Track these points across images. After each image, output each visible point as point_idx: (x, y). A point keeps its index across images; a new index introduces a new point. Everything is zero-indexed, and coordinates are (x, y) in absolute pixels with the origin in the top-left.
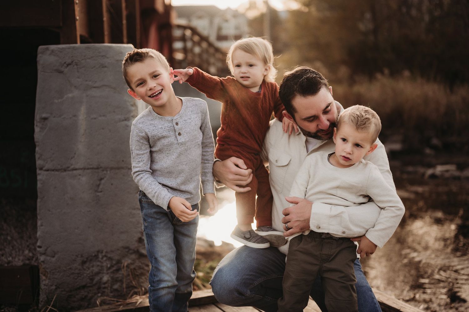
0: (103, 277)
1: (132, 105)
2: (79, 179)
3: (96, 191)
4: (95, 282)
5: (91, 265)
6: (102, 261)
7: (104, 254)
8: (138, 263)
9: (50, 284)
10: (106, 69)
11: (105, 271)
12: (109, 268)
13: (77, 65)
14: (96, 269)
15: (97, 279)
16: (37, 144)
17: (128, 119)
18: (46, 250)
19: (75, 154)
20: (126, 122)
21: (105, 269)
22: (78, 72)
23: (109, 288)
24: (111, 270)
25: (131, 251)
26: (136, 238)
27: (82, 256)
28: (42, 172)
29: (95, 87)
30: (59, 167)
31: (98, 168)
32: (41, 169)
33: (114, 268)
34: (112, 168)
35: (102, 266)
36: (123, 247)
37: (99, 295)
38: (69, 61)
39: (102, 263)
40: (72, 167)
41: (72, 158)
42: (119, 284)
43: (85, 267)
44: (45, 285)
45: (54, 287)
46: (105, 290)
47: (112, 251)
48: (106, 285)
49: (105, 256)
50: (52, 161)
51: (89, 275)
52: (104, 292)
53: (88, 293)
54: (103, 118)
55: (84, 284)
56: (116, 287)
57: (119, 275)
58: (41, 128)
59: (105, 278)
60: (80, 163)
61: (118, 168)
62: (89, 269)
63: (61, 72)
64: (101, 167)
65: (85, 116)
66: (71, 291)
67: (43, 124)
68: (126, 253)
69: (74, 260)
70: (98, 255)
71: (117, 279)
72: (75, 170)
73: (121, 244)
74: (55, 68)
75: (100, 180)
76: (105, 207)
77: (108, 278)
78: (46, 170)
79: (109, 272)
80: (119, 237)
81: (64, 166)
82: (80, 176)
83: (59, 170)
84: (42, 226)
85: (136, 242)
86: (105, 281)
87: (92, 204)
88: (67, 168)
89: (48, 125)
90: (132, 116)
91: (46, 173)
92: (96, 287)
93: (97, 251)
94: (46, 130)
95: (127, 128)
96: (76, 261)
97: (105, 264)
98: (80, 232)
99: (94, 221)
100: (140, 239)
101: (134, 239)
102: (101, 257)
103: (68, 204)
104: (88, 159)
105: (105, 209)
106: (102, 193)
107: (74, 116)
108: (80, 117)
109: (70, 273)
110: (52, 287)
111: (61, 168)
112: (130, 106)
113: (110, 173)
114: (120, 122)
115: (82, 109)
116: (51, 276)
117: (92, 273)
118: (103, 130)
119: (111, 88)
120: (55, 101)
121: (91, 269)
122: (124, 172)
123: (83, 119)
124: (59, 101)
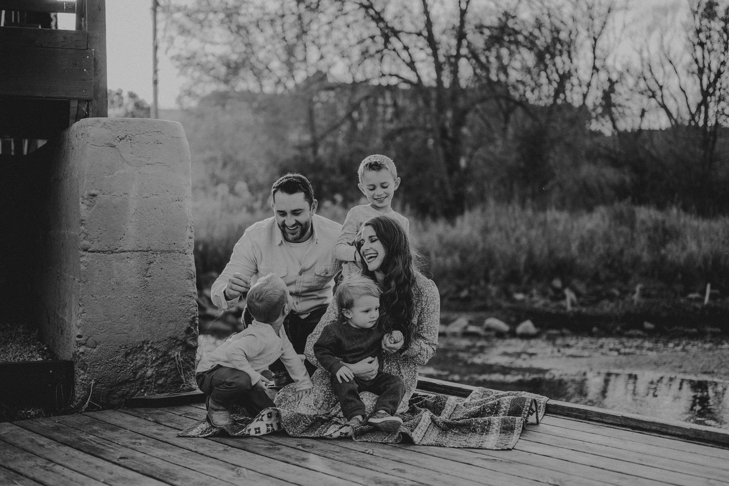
0: (148, 370)
2: (127, 262)
3: (144, 276)
4: (138, 376)
5: (135, 357)
6: (147, 353)
7: (149, 345)
9: (89, 378)
10: (161, 145)
11: (150, 365)
12: (154, 362)
13: (130, 140)
14: (140, 362)
15: (141, 372)
16: (83, 222)
17: (180, 200)
18: (87, 340)
19: (124, 235)
20: (179, 203)
21: (150, 363)
22: (131, 147)
23: (153, 384)
24: (156, 364)
25: (178, 343)
26: (185, 328)
27: (126, 347)
28: (87, 254)
29: (148, 164)
30: (106, 248)
31: (147, 251)
34: (162, 252)
35: (148, 359)
36: (170, 337)
37: (143, 391)
38: (123, 135)
39: (147, 355)
40: (121, 248)
41: (120, 239)
42: (163, 379)
43: (128, 360)
44: (83, 380)
45: (93, 382)
46: (148, 385)
47: (158, 342)
48: (150, 380)
50: (99, 241)
51: (132, 369)
52: (148, 387)
53: (130, 389)
54: (155, 197)
55: (127, 378)
56: (160, 382)
57: (164, 369)
58: (88, 205)
59: (149, 373)
60: (129, 244)
61: (169, 252)
62: (132, 362)
63: (114, 146)
64: (151, 250)
65: (137, 195)
66: (111, 387)
67: (91, 201)
68: (173, 344)
69: (117, 351)
70: (143, 346)
71: (162, 374)
72: (123, 252)
73: (168, 334)
74: (107, 142)
75: (149, 264)
76: (153, 294)
77: (153, 372)
78: (92, 252)
79: (154, 365)
80: (167, 326)
81: (112, 248)
82: (127, 259)
83: (107, 251)
84: (84, 313)
85: (185, 332)
86: (150, 375)
87: (140, 289)
88: (115, 249)
89: (97, 202)
90: (185, 197)
91: (90, 254)
92: (139, 382)
93: (143, 342)
94: (94, 208)
95: (180, 209)
96: (119, 352)
97: (150, 356)
98: (125, 320)
99: (141, 308)
100: (189, 328)
101: (183, 328)
102: (146, 348)
103: (113, 289)
104: (138, 240)
105: (154, 296)
106: (151, 278)
107: (125, 194)
108: (131, 196)
109: (112, 366)
110: (91, 382)
111: (108, 249)
112: (184, 186)
113: (160, 256)
114: (173, 202)
115: (134, 186)
116: (91, 369)
117: (136, 367)
118: (155, 210)
119: (166, 166)
120: (105, 177)
121: (135, 361)
122: (175, 256)
123: (134, 198)
124: (110, 177)
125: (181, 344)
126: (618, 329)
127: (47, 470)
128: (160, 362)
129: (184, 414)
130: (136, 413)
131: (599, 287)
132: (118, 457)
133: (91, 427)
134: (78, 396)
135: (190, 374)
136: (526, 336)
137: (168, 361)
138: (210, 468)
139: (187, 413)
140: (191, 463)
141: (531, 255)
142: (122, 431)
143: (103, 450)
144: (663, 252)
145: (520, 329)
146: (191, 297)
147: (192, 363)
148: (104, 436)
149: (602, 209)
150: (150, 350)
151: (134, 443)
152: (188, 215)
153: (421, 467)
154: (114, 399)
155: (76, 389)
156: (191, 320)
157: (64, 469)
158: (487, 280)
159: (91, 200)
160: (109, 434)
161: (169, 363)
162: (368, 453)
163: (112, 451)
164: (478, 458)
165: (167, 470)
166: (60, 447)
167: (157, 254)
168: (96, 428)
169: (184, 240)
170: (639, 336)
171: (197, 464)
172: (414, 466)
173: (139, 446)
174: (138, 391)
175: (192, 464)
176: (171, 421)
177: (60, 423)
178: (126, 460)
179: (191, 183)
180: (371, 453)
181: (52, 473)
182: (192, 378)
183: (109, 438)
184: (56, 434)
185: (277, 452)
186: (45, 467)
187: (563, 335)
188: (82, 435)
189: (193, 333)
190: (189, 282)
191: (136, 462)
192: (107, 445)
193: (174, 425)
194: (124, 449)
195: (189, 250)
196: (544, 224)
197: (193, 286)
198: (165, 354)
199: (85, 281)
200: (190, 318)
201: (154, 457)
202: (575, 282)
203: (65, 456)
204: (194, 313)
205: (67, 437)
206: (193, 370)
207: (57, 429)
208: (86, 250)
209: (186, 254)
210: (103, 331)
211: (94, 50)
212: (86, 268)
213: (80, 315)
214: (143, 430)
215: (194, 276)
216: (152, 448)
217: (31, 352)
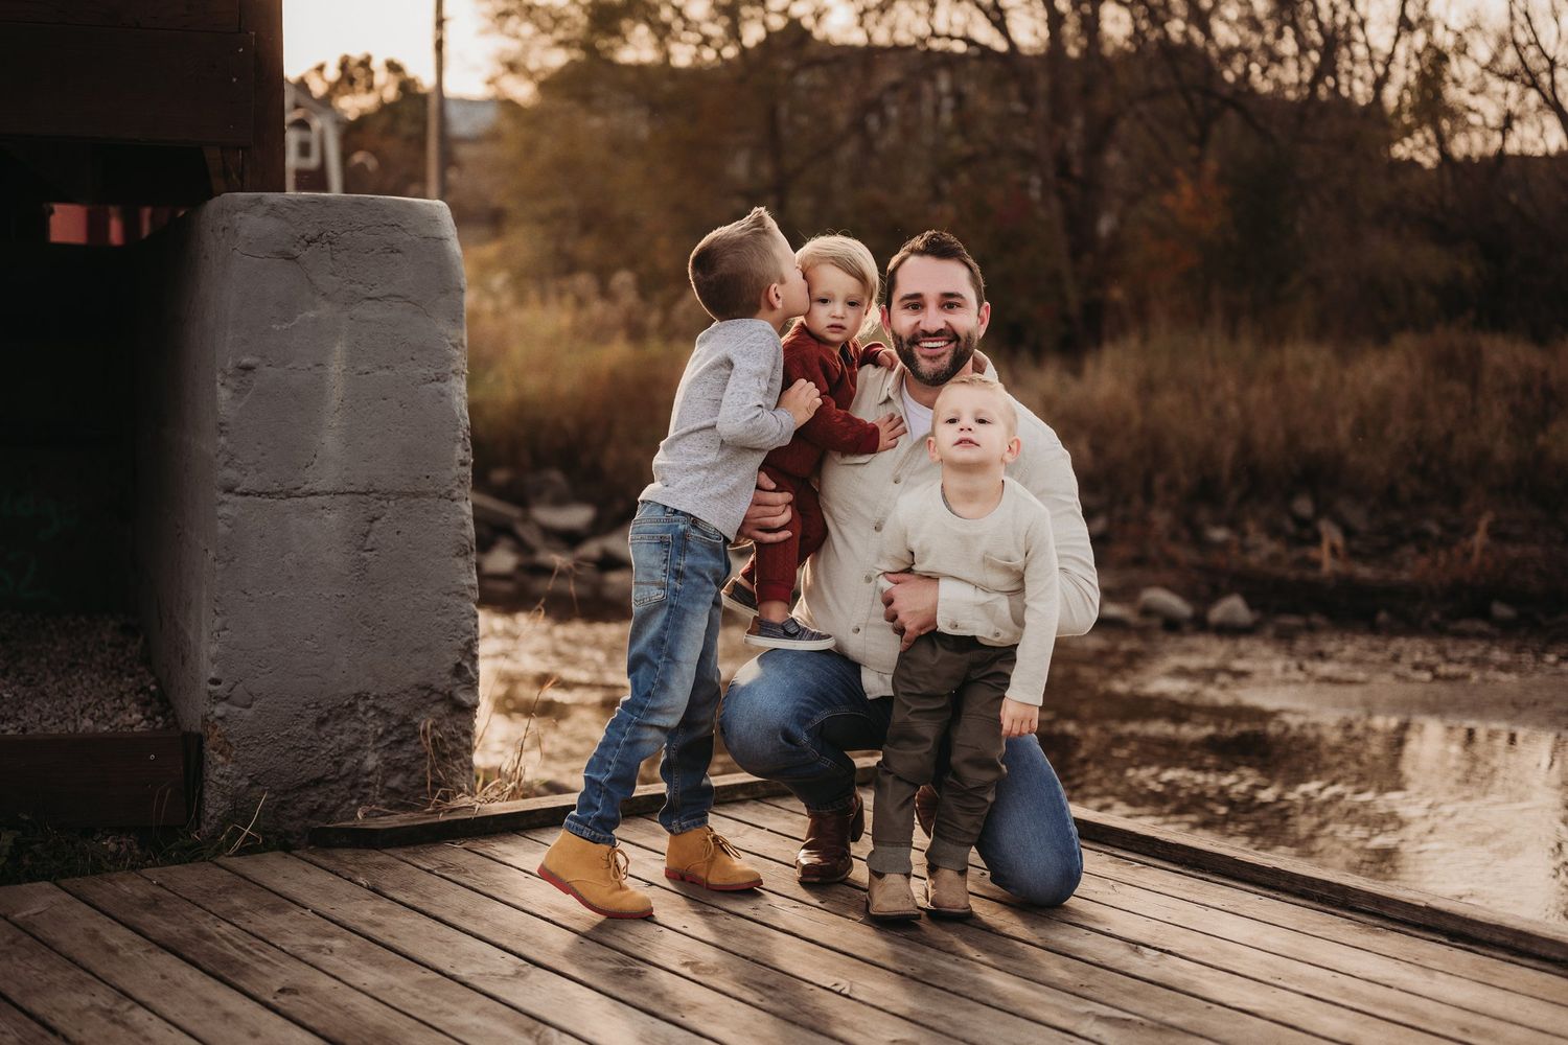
0: (366, 757)
1: (455, 346)
2: (321, 517)
3: (360, 548)
4: (344, 771)
5: (339, 727)
6: (364, 719)
7: (370, 702)
8: (448, 727)
9: (235, 773)
10: (398, 256)
11: (371, 745)
12: (379, 738)
13: (331, 243)
14: (348, 739)
15: (350, 762)
16: (223, 428)
17: (442, 378)
18: (231, 690)
19: (315, 456)
20: (439, 385)
21: (372, 740)
22: (333, 259)
23: (378, 787)
24: (386, 743)
25: (435, 697)
26: (450, 665)
28: (233, 498)
29: (370, 299)
30: (275, 487)
31: (367, 493)
34: (401, 494)
35: (364, 732)
36: (417, 685)
37: (354, 802)
38: (313, 233)
39: (365, 724)
40: (307, 487)
41: (307, 467)
42: (401, 776)
43: (323, 735)
44: (222, 777)
45: (245, 782)
46: (367, 790)
47: (390, 696)
48: (371, 779)
49: (374, 707)
50: (258, 471)
51: (331, 754)
52: (365, 794)
53: (327, 797)
54: (387, 372)
55: (320, 774)
56: (395, 782)
57: (403, 755)
58: (233, 391)
59: (369, 763)
60: (326, 477)
61: (416, 495)
62: (332, 738)
63: (294, 258)
64: (375, 491)
65: (345, 367)
66: (286, 792)
67: (241, 382)
68: (424, 701)
69: (298, 715)
70: (356, 703)
71: (398, 765)
72: (312, 494)
73: (413, 678)
74: (277, 248)
75: (372, 522)
76: (379, 588)
77: (377, 760)
78: (243, 494)
79: (380, 746)
80: (408, 661)
81: (288, 485)
82: (324, 511)
83: (276, 493)
84: (225, 629)
85: (449, 673)
86: (370, 769)
87: (349, 578)
88: (296, 489)
89: (255, 385)
90: (453, 372)
91: (240, 499)
92: (348, 783)
93: (356, 695)
94: (247, 397)
95: (442, 399)
96: (302, 717)
97: (372, 726)
98: (316, 646)
99: (351, 620)
100: (459, 665)
101: (446, 666)
102: (362, 709)
103: (291, 577)
104: (346, 469)
105: (380, 592)
106: (374, 553)
107: (318, 365)
108: (332, 369)
109: (287, 747)
110: (240, 783)
111: (278, 489)
112: (450, 346)
113: (396, 504)
114: (424, 384)
115: (338, 348)
116: (241, 753)
117: (340, 749)
118: (385, 402)
119: (409, 302)
120: (274, 326)
121: (338, 737)
122: (429, 505)
123: (339, 374)
124: (284, 327)
125: (441, 700)
126: (1435, 616)
127: (114, 1021)
128: (394, 738)
129: (438, 868)
130: (331, 864)
131: (1397, 517)
132: (277, 988)
133: (228, 901)
134: (211, 812)
135: (461, 764)
136: (1229, 630)
137: (412, 737)
138: (478, 1027)
139: (445, 866)
140: (436, 1008)
141: (1246, 446)
142: (296, 912)
143: (245, 965)
144: (1541, 439)
145: (1217, 613)
146: (463, 595)
147: (465, 740)
148: (252, 927)
149: (1406, 341)
150: (371, 713)
151: (317, 949)
152: (458, 412)
153: (956, 1038)
154: (291, 818)
155: (207, 796)
156: (462, 646)
157: (150, 1019)
158: (1148, 495)
159: (243, 378)
160: (268, 922)
161: (414, 741)
162: (839, 993)
163: (265, 968)
164: (1088, 1012)
165: (381, 1027)
166: (151, 956)
167: (388, 500)
168: (238, 902)
169: (448, 469)
170: (1480, 636)
171: (452, 1014)
172: (941, 1032)
173: (328, 957)
174: (343, 802)
175: (440, 1012)
176: (406, 888)
177: (160, 885)
178: (293, 997)
179: (465, 342)
180: (845, 992)
181: (124, 1031)
182: (464, 775)
183: (263, 931)
184: (147, 919)
185: (633, 981)
186: (111, 1011)
187: (1311, 629)
188: (206, 923)
189: (467, 676)
190: (461, 563)
191: (313, 1002)
192: (257, 952)
193: (411, 899)
194: (293, 965)
195: (460, 491)
196: (1278, 375)
197: (470, 571)
198: (405, 721)
199: (227, 558)
200: (460, 644)
201: (358, 990)
202: (1343, 505)
203: (159, 980)
204: (469, 633)
205: (172, 928)
206: (467, 756)
207: (152, 904)
208: (229, 490)
209: (453, 500)
210: (268, 669)
211: (254, 33)
212: (231, 530)
213: (215, 634)
214: (344, 911)
215: (472, 549)
216: (358, 963)
217: (121, 696)
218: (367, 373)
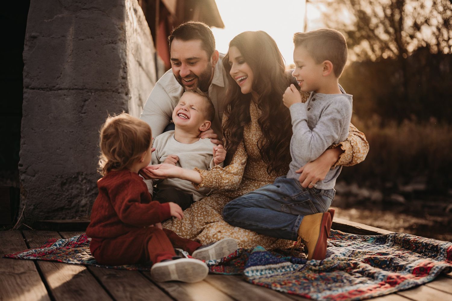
0: (82, 200)
1: (120, 29)
2: (64, 99)
3: (80, 112)
4: (73, 204)
5: (71, 186)
6: (82, 183)
7: (83, 177)
9: (28, 203)
11: (84, 194)
12: (89, 191)
14: (75, 192)
15: (75, 201)
16: (25, 62)
17: (114, 42)
18: (27, 169)
19: (61, 74)
20: (113, 45)
21: (84, 192)
23: (87, 212)
24: (90, 194)
27: (62, 177)
28: (29, 90)
29: (84, 9)
30: (45, 86)
31: (82, 89)
32: (27, 87)
33: (93, 192)
34: (96, 90)
35: (82, 189)
39: (82, 186)
40: (58, 86)
41: (58, 78)
43: (64, 189)
44: (24, 204)
45: (32, 207)
46: (83, 213)
47: (92, 174)
50: (38, 79)
51: (67, 197)
52: (82, 215)
54: (91, 40)
55: (62, 205)
58: (30, 47)
59: (83, 202)
60: (66, 82)
62: (68, 191)
64: (86, 88)
65: (73, 37)
66: (48, 213)
67: (32, 43)
69: (54, 181)
70: (78, 177)
72: (60, 89)
75: (85, 101)
77: (87, 201)
78: (32, 89)
79: (88, 195)
81: (50, 85)
82: (65, 97)
83: (45, 88)
84: (25, 144)
86: (83, 204)
87: (76, 124)
88: (53, 87)
89: (37, 44)
90: (119, 40)
91: (32, 91)
92: (74, 210)
93: (77, 173)
94: (33, 49)
95: (114, 50)
96: (55, 181)
97: (84, 187)
98: (61, 152)
99: (76, 142)
102: (80, 179)
103: (51, 123)
104: (74, 79)
105: (88, 131)
106: (85, 114)
107: (63, 36)
108: (68, 38)
109: (49, 193)
110: (31, 207)
111: (46, 87)
112: (117, 29)
113: (95, 94)
114: (106, 44)
115: (71, 29)
116: (30, 195)
117: (71, 195)
118: (89, 52)
119: (100, 10)
120: (45, 20)
121: (71, 191)
122: (108, 95)
123: (71, 40)
124: (49, 21)
150: (84, 181)
152: (120, 57)
159: (33, 41)
167: (92, 93)
169: (117, 80)
195: (122, 89)
209: (119, 93)
210: (41, 161)
218: (83, 40)
